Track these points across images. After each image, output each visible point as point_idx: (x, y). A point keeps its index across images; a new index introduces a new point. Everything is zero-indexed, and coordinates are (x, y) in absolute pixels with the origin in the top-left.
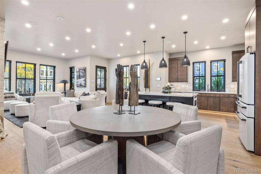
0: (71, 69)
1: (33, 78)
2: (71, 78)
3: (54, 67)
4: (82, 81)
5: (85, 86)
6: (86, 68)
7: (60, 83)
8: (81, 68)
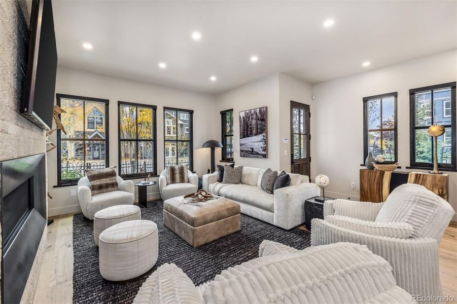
0: (225, 115)
1: (152, 138)
2: (225, 135)
3: (191, 112)
4: (255, 142)
5: (265, 156)
6: (267, 107)
7: (203, 147)
8: (253, 111)
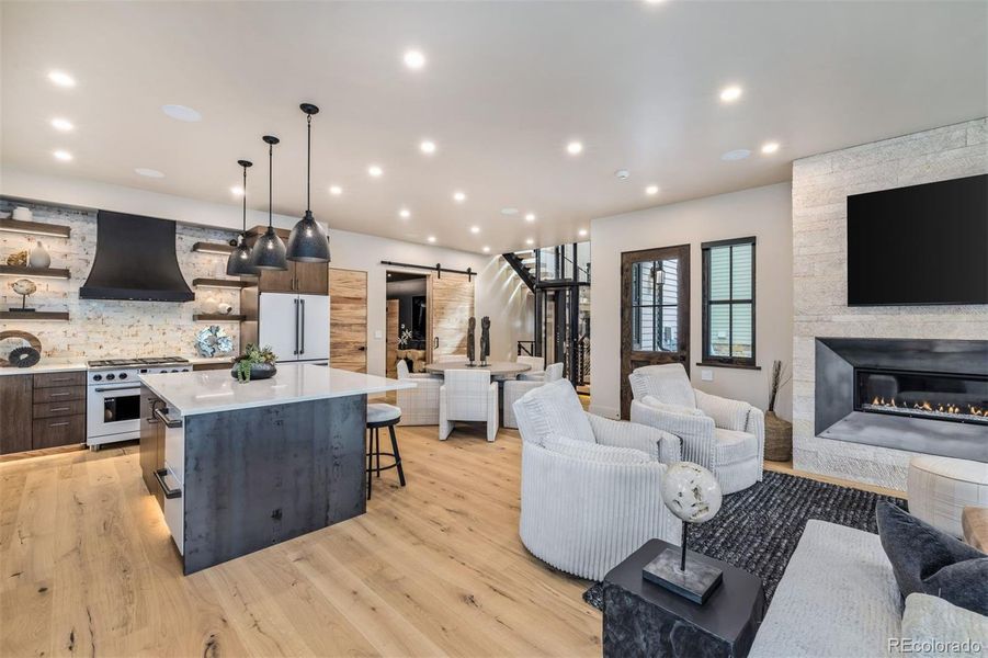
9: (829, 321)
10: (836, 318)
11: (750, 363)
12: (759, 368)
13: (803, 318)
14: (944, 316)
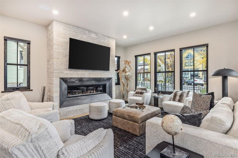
9: (63, 73)
10: (65, 72)
11: (28, 88)
12: (32, 90)
13: (56, 72)
14: (84, 72)
